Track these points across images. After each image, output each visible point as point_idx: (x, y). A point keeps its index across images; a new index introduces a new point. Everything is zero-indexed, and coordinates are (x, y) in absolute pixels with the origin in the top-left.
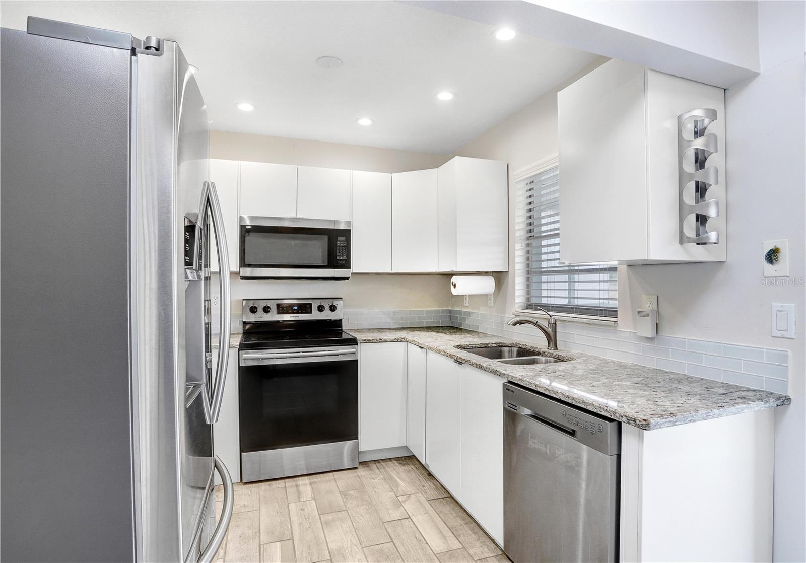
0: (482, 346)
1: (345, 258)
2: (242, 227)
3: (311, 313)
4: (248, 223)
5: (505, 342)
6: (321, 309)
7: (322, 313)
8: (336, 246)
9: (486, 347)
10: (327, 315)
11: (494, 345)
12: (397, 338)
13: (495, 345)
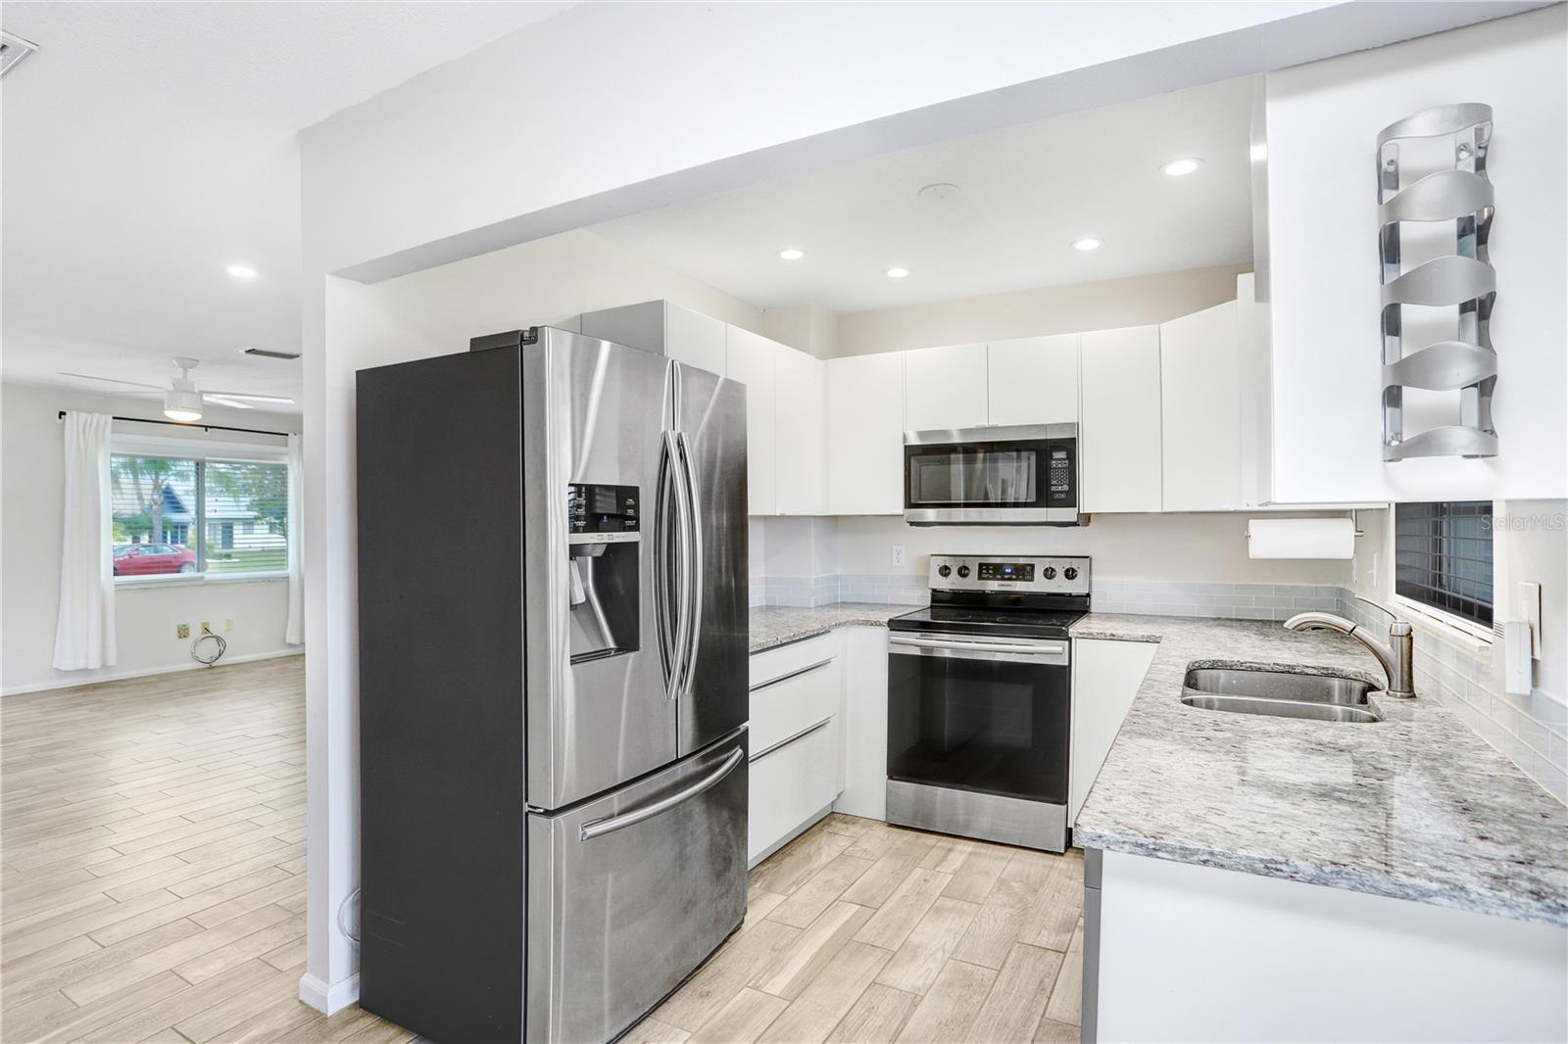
0: (1276, 668)
1: (1066, 488)
2: (907, 448)
3: (1032, 580)
4: (914, 441)
5: (1341, 668)
6: (1050, 574)
7: (1052, 581)
8: (1051, 469)
9: (1289, 672)
10: (1060, 585)
11: (1309, 671)
12: (1145, 634)
13: (1315, 672)
